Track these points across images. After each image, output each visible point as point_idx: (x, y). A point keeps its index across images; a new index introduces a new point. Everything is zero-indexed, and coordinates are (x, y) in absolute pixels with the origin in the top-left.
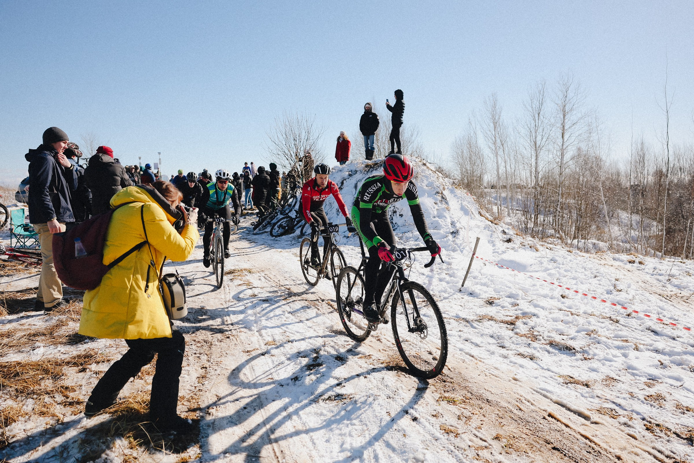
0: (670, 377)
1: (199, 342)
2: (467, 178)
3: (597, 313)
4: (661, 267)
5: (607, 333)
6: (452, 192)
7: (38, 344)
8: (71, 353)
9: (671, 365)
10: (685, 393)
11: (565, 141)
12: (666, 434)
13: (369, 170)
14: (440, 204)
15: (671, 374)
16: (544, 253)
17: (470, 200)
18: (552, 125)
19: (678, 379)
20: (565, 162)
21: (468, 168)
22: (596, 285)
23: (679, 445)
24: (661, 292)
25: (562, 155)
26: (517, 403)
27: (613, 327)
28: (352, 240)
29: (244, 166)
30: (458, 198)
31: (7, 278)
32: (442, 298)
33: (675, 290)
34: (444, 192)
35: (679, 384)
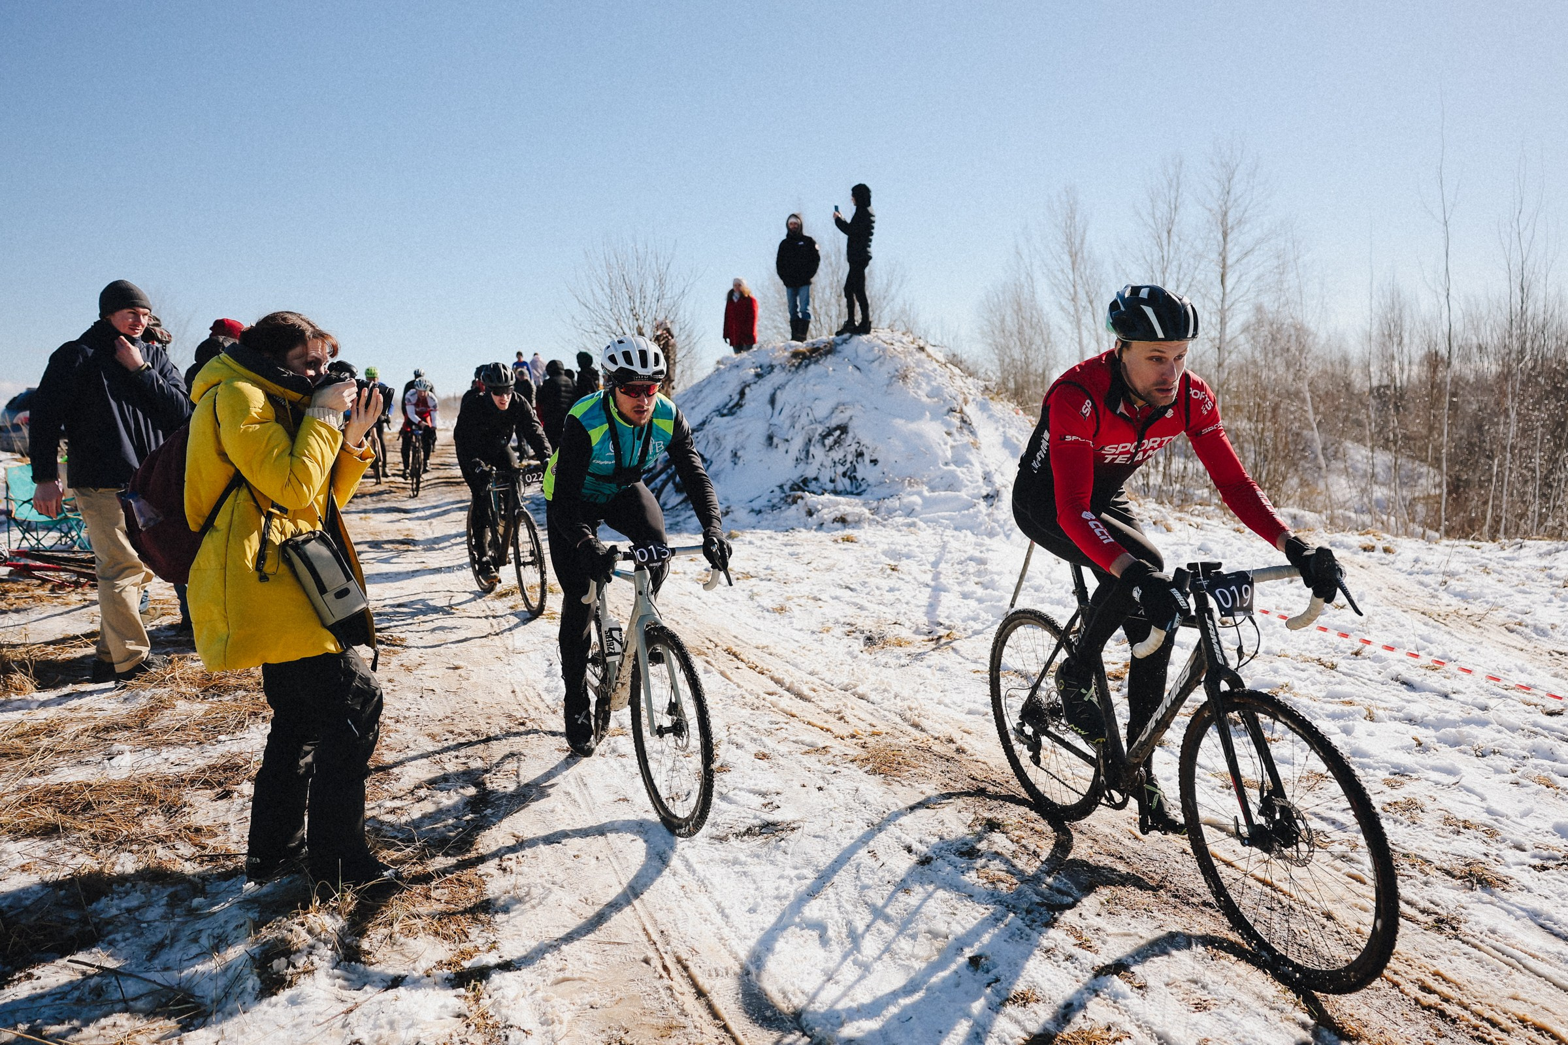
0: (1435, 769)
1: (460, 734)
2: (1015, 378)
3: (1292, 652)
4: (1428, 559)
5: (1312, 690)
6: (983, 407)
7: (117, 747)
8: (192, 764)
9: (1437, 746)
10: (1463, 795)
11: (1228, 290)
12: (1422, 871)
13: (800, 364)
14: (957, 436)
15: (1437, 763)
16: (1184, 535)
17: (1022, 425)
18: (1198, 257)
19: (1450, 772)
20: (1228, 338)
21: (1016, 356)
22: (1292, 598)
23: (1447, 891)
24: (1427, 608)
25: (1223, 322)
26: (1129, 827)
27: (1324, 678)
28: (770, 517)
29: (516, 360)
30: (997, 421)
31: (15, 616)
32: (970, 632)
33: (1456, 603)
34: (965, 409)
35: (1452, 780)
